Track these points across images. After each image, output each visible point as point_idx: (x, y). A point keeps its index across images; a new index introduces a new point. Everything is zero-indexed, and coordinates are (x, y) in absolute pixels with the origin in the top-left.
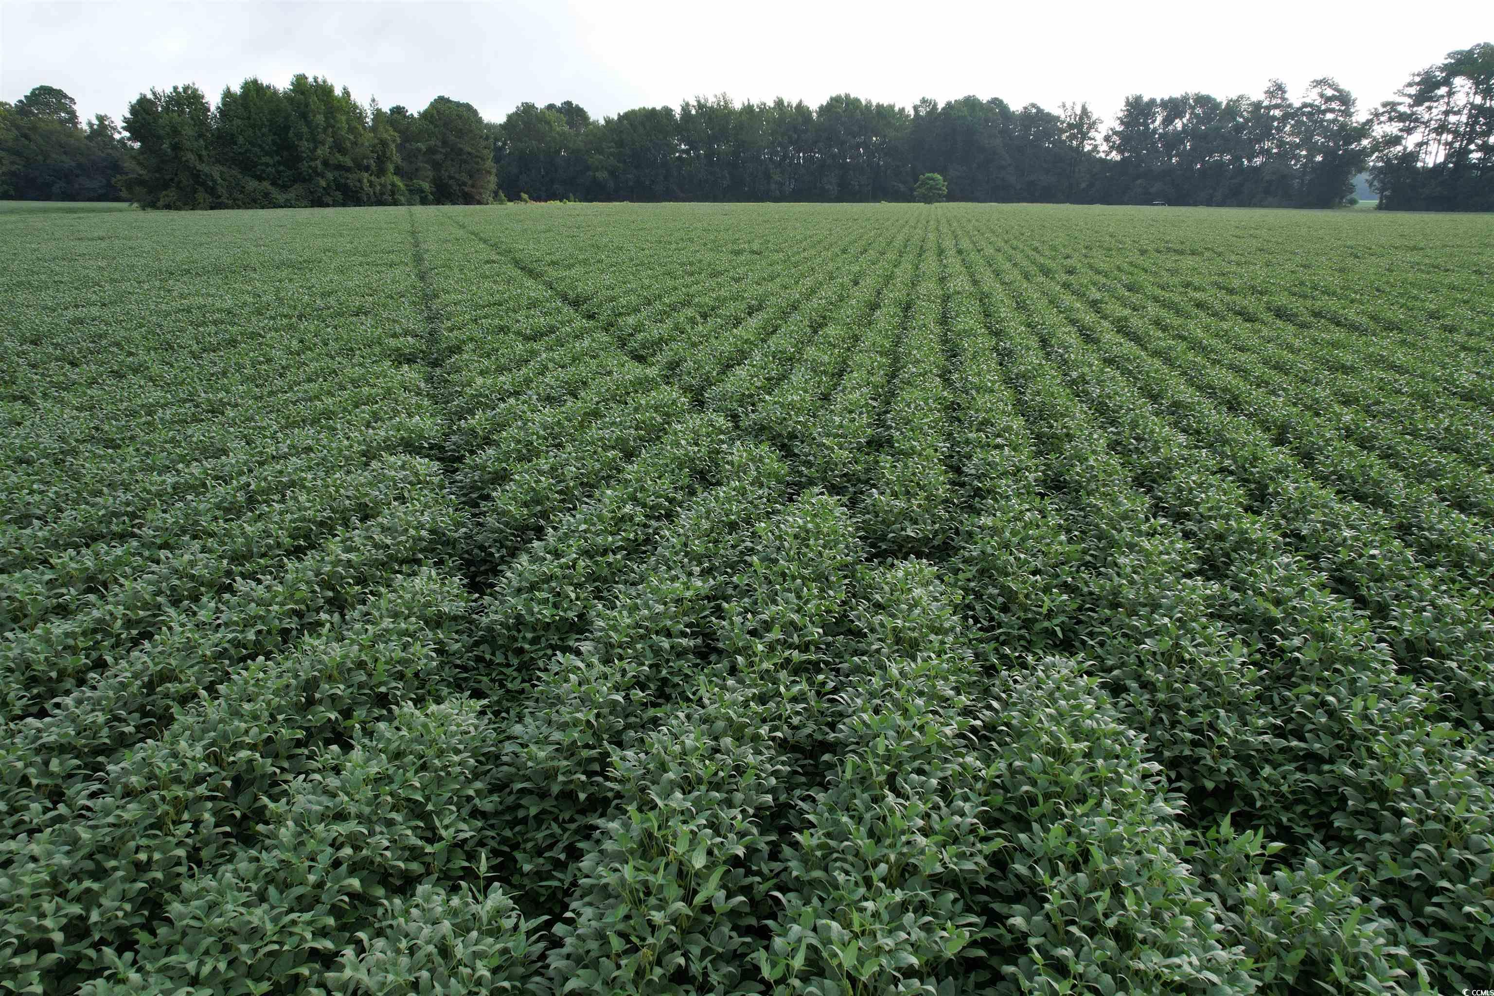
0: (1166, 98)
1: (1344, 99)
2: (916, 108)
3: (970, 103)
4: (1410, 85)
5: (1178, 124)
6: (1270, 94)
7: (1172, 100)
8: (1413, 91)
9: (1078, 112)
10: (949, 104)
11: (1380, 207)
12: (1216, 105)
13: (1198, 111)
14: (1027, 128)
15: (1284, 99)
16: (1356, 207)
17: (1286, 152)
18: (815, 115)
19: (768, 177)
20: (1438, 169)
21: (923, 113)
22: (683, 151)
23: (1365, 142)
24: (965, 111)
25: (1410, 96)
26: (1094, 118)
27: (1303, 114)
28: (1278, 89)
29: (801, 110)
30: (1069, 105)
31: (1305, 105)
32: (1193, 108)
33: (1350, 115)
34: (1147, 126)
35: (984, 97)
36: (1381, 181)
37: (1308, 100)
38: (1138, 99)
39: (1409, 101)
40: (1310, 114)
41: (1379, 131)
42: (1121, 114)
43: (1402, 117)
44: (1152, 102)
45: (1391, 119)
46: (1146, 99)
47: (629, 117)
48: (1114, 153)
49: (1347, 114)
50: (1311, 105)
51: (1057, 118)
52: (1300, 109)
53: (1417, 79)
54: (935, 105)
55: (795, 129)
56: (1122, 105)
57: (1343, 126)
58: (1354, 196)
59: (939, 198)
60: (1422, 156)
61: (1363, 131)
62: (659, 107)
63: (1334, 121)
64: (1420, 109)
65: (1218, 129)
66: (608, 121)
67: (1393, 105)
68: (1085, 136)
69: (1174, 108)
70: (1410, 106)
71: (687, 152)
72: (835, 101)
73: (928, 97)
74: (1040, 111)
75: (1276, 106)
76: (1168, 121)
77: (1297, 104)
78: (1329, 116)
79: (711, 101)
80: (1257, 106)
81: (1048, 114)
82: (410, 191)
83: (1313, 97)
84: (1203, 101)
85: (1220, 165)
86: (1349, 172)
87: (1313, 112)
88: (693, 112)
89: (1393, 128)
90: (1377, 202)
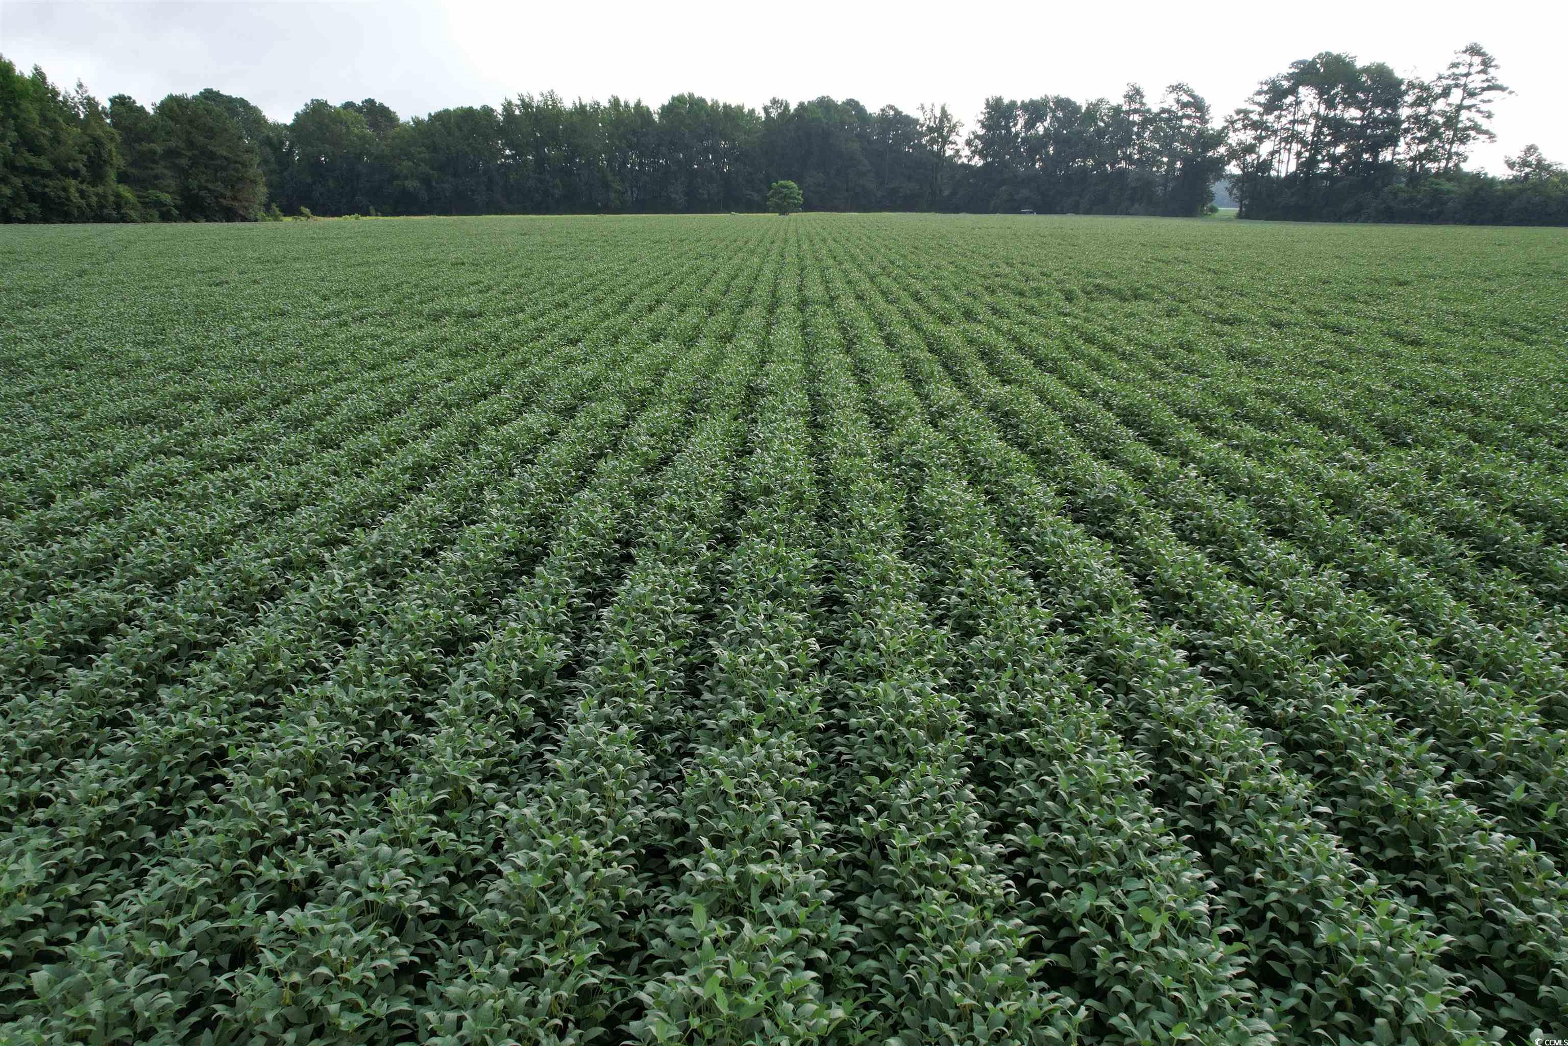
0: (1027, 100)
1: (1198, 105)
2: (766, 109)
3: (825, 104)
4: (1259, 93)
5: (1040, 129)
6: (1130, 98)
7: (1032, 102)
8: (1262, 99)
9: (938, 114)
10: (801, 105)
11: (1240, 216)
12: (1077, 109)
13: (1060, 114)
14: (884, 132)
15: (1142, 104)
16: (1216, 215)
17: (1148, 160)
18: (656, 117)
19: (606, 186)
20: (1291, 178)
21: (774, 114)
22: (507, 157)
23: (1222, 150)
24: (820, 114)
25: (1259, 104)
26: (954, 121)
27: (1161, 119)
28: (1135, 94)
29: (641, 112)
30: (928, 107)
31: (1163, 111)
32: (1053, 111)
33: (1206, 122)
34: (1008, 129)
35: (839, 98)
36: (1241, 189)
37: (1166, 106)
38: (999, 101)
39: (1261, 110)
40: (1169, 120)
41: (1233, 139)
42: (982, 117)
43: (1255, 125)
44: (1013, 104)
45: (1245, 127)
46: (1006, 101)
47: (442, 119)
48: (977, 158)
49: (1203, 121)
50: (1169, 111)
51: (916, 122)
52: (1158, 114)
53: (1265, 88)
54: (787, 107)
55: (634, 133)
56: (982, 108)
57: (1201, 134)
58: (1214, 204)
59: (796, 208)
60: (1275, 164)
61: (1219, 138)
62: (477, 106)
63: (1190, 128)
64: (1270, 118)
65: (1080, 133)
66: (418, 122)
67: (1246, 112)
68: (945, 141)
69: (1035, 110)
70: (1260, 114)
71: (512, 157)
72: (678, 101)
73: (780, 97)
74: (898, 113)
75: (1136, 111)
76: (1030, 125)
77: (1155, 110)
78: (1186, 122)
79: (537, 99)
80: (1117, 110)
81: (907, 117)
82: (145, 205)
83: (1170, 102)
84: (1064, 104)
85: (1084, 170)
86: (1206, 180)
87: (1171, 118)
88: (517, 112)
89: (1248, 136)
90: (1236, 210)
